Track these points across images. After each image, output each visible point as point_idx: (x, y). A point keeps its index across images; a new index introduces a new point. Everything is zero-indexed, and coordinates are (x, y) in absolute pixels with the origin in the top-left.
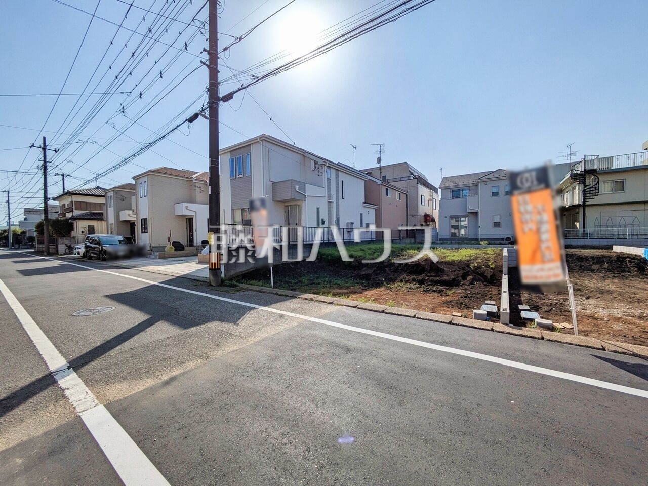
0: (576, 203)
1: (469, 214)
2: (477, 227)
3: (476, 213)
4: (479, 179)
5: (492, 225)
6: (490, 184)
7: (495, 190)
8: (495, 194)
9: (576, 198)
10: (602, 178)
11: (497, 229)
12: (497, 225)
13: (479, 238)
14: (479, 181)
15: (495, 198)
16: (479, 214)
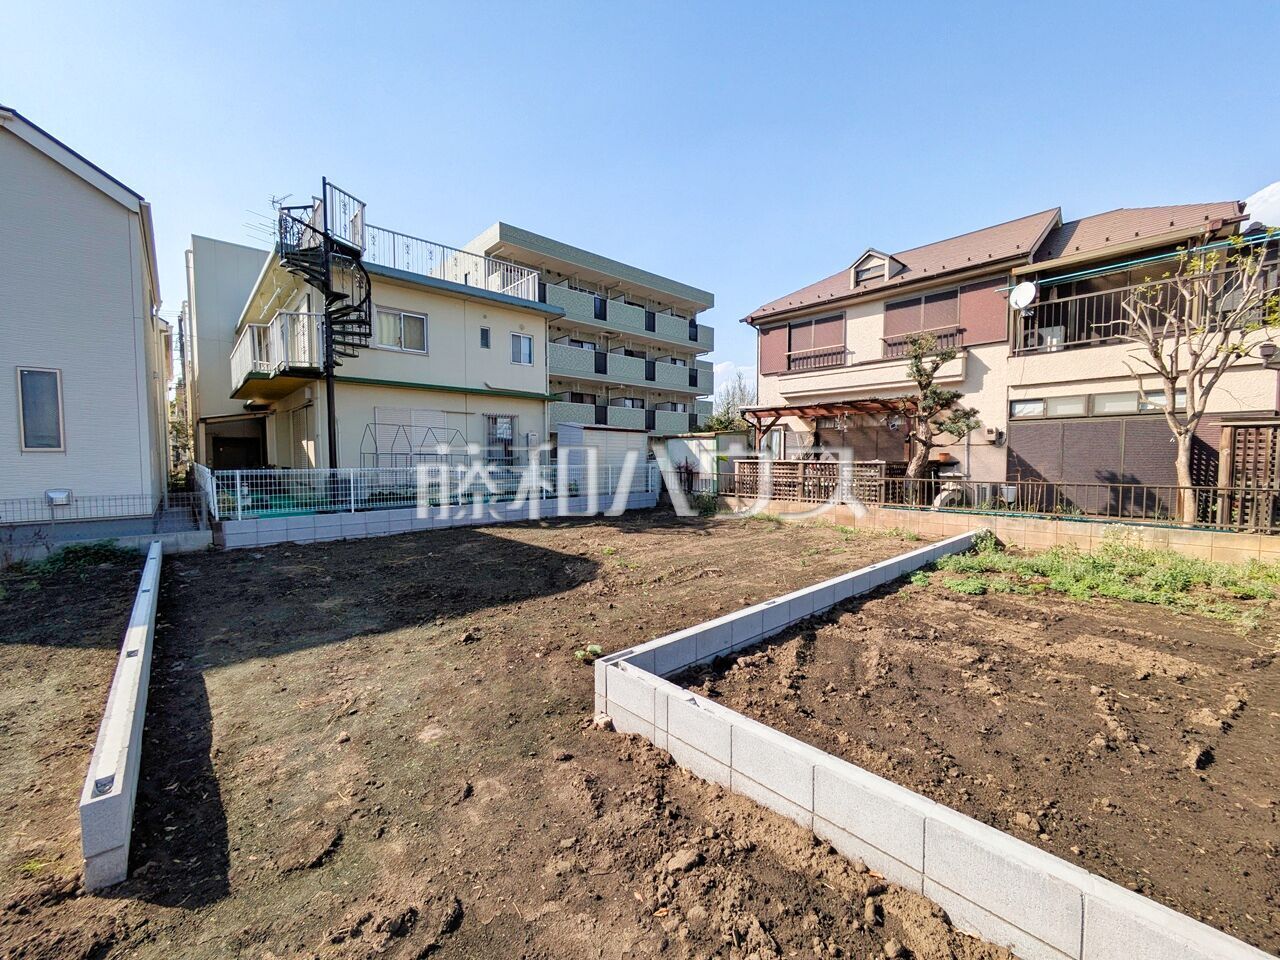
0: (303, 360)
9: (303, 341)
10: (387, 297)
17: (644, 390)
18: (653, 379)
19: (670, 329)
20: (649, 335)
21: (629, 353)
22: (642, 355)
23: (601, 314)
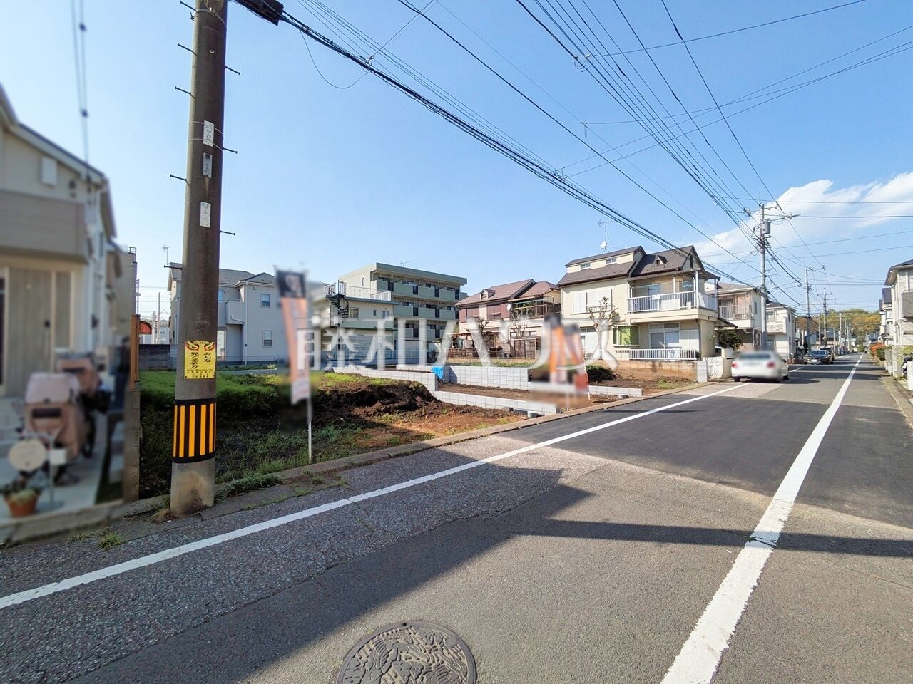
1: (228, 327)
2: (241, 344)
3: (241, 327)
4: (246, 280)
5: (261, 343)
6: (260, 290)
7: (265, 299)
8: (266, 304)
10: (351, 305)
11: (267, 349)
12: (268, 343)
13: (246, 359)
14: (247, 283)
15: (266, 309)
16: (246, 329)
17: (435, 321)
18: (439, 317)
19: (446, 295)
20: (437, 299)
21: (428, 306)
22: (434, 307)
23: (416, 292)
